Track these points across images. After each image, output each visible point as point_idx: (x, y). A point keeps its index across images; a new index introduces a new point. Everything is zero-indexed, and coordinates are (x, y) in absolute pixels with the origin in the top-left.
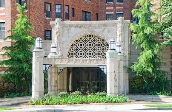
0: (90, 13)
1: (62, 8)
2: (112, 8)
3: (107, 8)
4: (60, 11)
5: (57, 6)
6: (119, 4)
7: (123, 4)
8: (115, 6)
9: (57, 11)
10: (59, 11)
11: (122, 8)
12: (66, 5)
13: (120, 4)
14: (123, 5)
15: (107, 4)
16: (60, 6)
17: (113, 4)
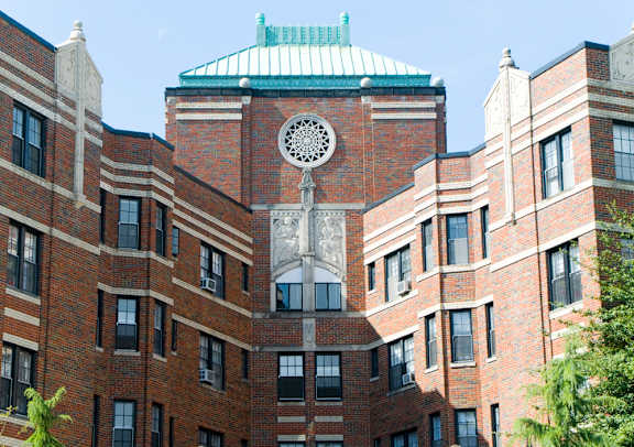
0: (221, 435)
1: (140, 414)
2: (302, 419)
3: (280, 419)
4: (129, 426)
5: (119, 407)
6: (326, 404)
7: (340, 404)
8: (309, 413)
9: (118, 426)
10: (126, 427)
11: (340, 419)
12: (155, 404)
13: (332, 404)
14: (342, 408)
15: (279, 404)
16: (129, 407)
17: (303, 404)
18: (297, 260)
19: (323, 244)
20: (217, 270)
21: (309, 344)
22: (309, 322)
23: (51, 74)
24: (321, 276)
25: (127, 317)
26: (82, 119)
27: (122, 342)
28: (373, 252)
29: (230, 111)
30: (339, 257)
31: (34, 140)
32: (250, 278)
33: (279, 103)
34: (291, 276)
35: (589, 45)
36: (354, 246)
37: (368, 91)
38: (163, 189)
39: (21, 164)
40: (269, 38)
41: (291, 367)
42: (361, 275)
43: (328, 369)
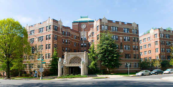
0: (76, 50)
2: (83, 49)
3: (81, 49)
6: (85, 47)
10: (67, 50)
12: (69, 48)
15: (81, 47)
16: (67, 48)
17: (83, 47)
18: (83, 36)
19: (85, 34)
20: (75, 37)
21: (84, 43)
22: (84, 41)
23: (58, 23)
24: (85, 37)
25: (66, 41)
26: (61, 26)
27: (66, 43)
28: (89, 35)
29: (77, 24)
30: (86, 36)
31: (56, 28)
32: (79, 38)
33: (81, 23)
34: (82, 37)
35: (100, 19)
36: (87, 35)
37: (88, 22)
38: (69, 31)
39: (55, 30)
40: (81, 17)
41: (82, 45)
42: (88, 37)
43: (85, 45)
